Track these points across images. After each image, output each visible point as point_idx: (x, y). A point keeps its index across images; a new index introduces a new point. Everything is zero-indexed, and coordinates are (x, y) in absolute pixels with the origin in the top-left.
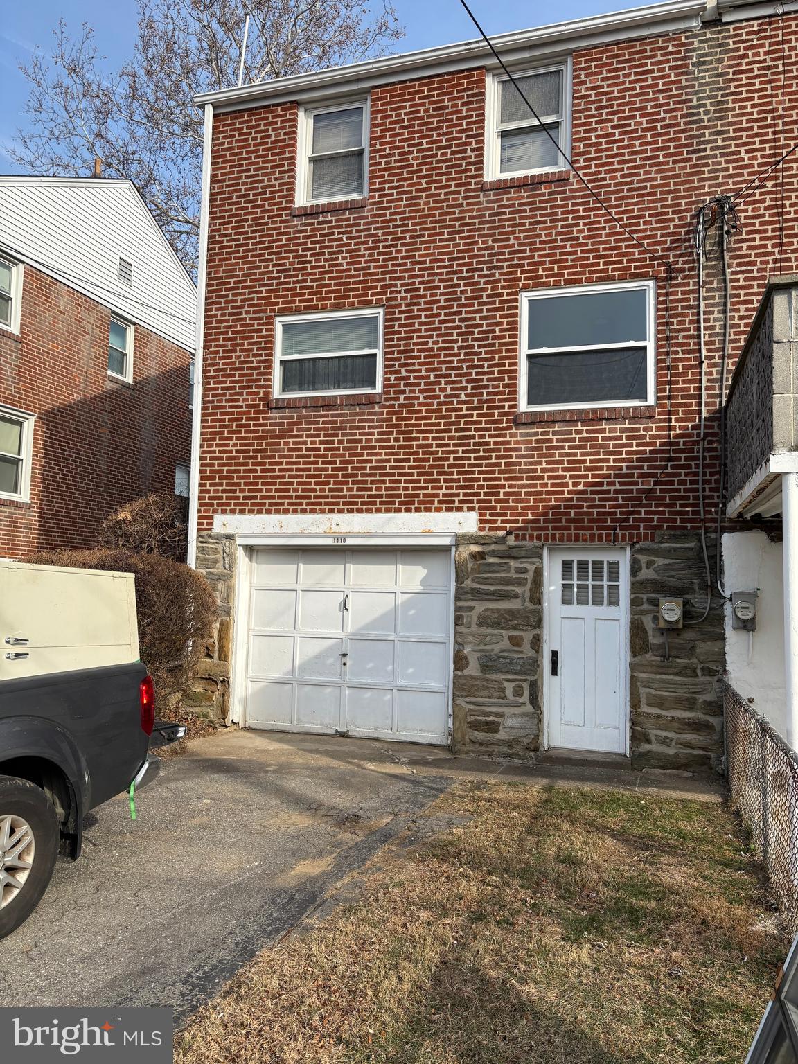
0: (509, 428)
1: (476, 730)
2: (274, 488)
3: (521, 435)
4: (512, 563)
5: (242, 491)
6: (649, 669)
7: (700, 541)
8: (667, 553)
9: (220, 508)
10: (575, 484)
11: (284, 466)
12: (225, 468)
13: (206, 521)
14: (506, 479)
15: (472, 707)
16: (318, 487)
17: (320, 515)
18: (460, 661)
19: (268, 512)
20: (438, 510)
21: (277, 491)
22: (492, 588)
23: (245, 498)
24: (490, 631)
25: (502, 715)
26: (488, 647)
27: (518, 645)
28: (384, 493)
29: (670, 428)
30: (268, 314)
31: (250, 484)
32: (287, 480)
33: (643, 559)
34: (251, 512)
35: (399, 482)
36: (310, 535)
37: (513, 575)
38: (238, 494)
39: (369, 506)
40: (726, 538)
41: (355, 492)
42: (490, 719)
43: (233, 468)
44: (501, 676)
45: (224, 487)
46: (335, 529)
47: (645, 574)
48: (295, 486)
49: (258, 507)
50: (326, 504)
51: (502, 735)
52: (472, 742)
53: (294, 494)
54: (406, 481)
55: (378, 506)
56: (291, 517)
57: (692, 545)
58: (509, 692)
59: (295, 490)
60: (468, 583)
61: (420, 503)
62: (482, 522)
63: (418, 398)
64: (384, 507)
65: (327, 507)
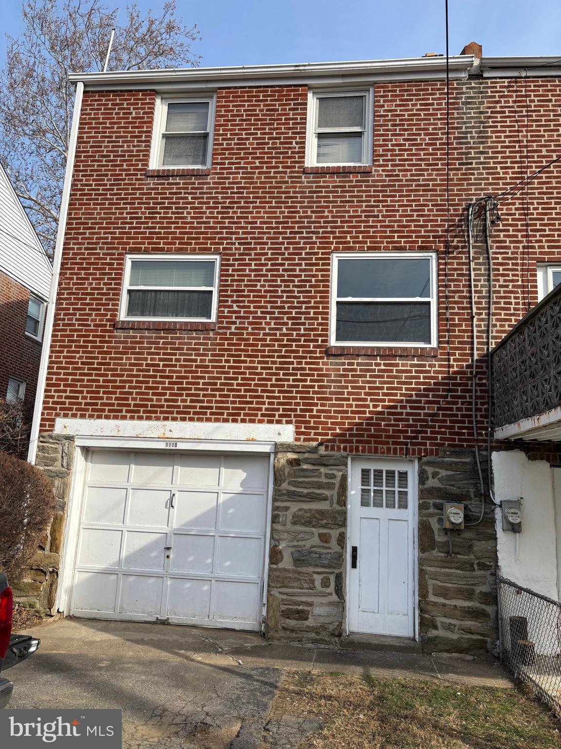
0: (322, 358)
1: (288, 618)
2: (114, 396)
3: (331, 364)
4: (323, 470)
5: (84, 398)
6: (436, 563)
7: (474, 457)
8: (449, 466)
9: (62, 412)
10: (375, 406)
11: (125, 378)
12: (70, 377)
13: (48, 423)
14: (318, 399)
15: (285, 597)
16: (155, 398)
17: (155, 422)
18: (275, 555)
19: (107, 417)
20: (261, 422)
21: (116, 399)
22: (305, 491)
23: (86, 404)
24: (303, 529)
25: (311, 604)
26: (300, 543)
27: (327, 541)
28: (214, 405)
29: (449, 366)
30: (120, 251)
31: (93, 392)
32: (127, 390)
33: (430, 470)
34: (91, 416)
35: (228, 396)
36: (145, 439)
37: (324, 480)
38: (80, 400)
39: (200, 416)
40: (495, 455)
41: (188, 403)
42: (301, 607)
43: (78, 377)
44: (311, 569)
45: (68, 394)
46: (168, 434)
47: (432, 483)
48: (134, 396)
49: (98, 413)
50: (161, 412)
51: (310, 622)
52: (284, 628)
53: (132, 403)
54: (234, 396)
55: (208, 416)
56: (128, 423)
57: (468, 460)
58: (318, 583)
59: (134, 399)
60: (285, 486)
61: (245, 415)
62: (298, 433)
63: (247, 329)
64: (213, 417)
65: (162, 416)
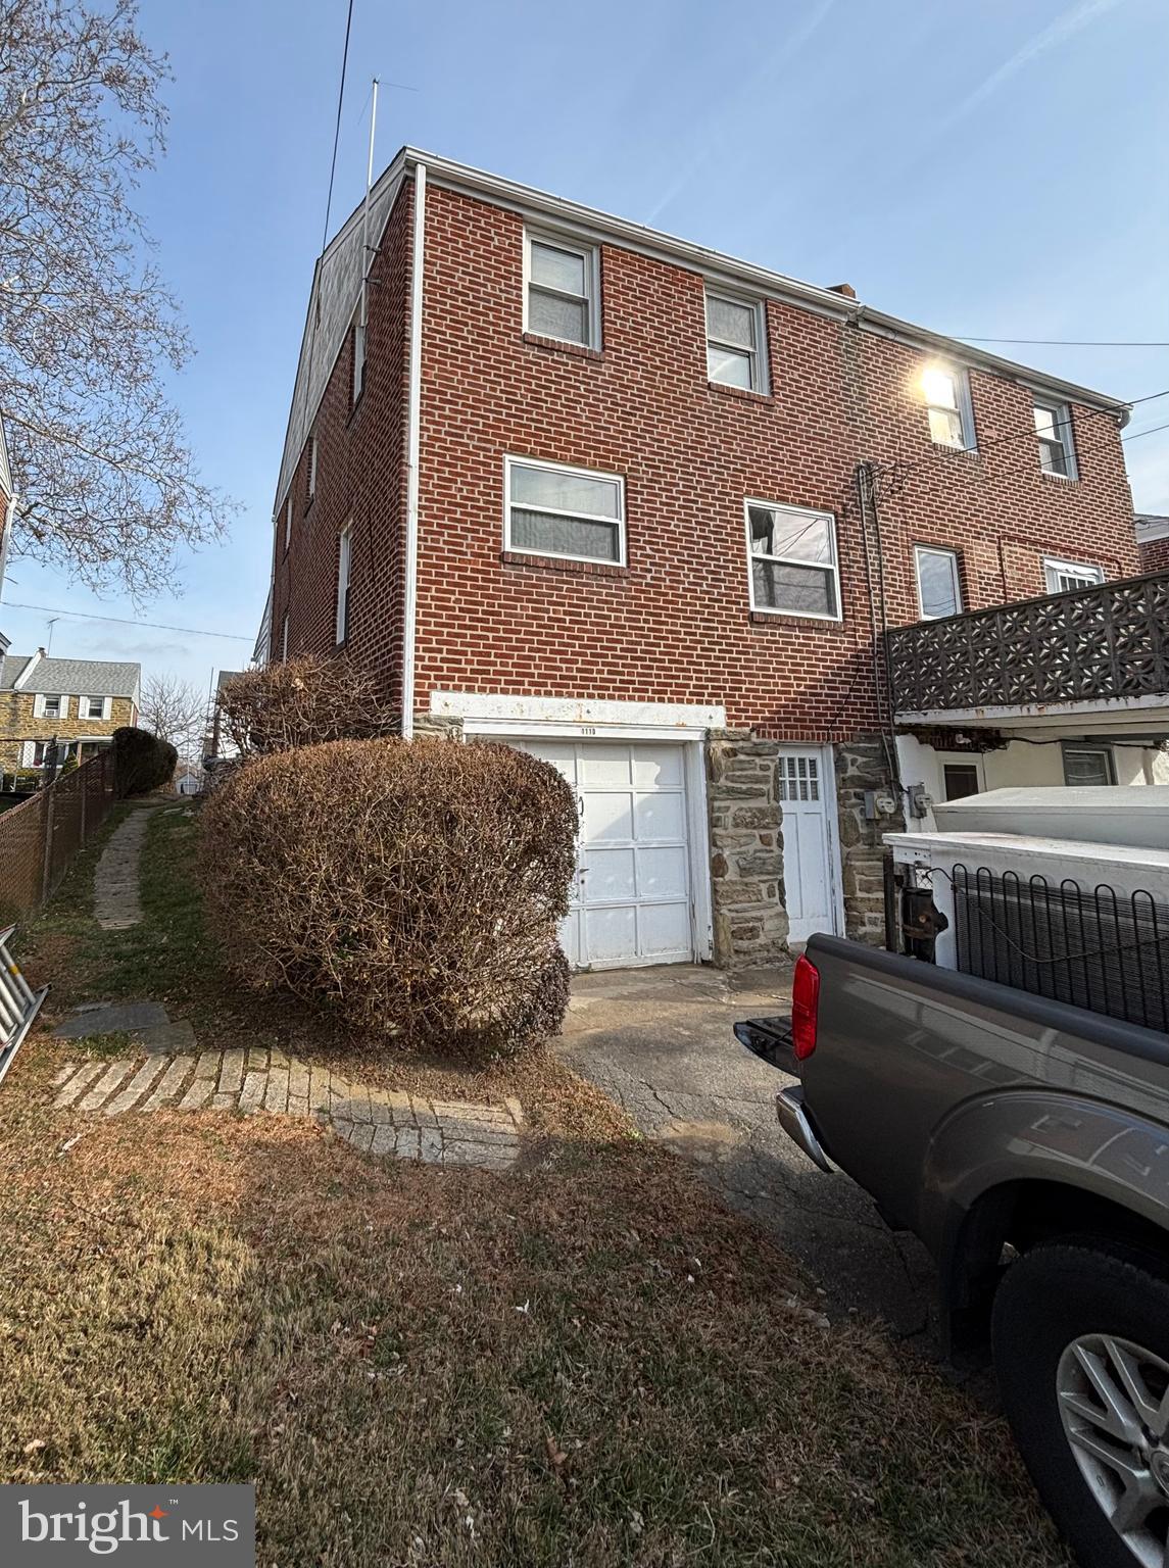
0: (745, 625)
1: (742, 939)
2: (510, 661)
3: (756, 633)
4: (758, 760)
5: (468, 662)
6: (861, 857)
7: (882, 741)
8: (863, 753)
9: (439, 683)
10: (799, 686)
11: (522, 636)
12: (446, 630)
14: (747, 675)
15: (734, 914)
16: (564, 666)
17: (568, 700)
18: (717, 866)
19: (504, 692)
20: (690, 702)
21: (514, 665)
22: (744, 787)
23: (473, 671)
24: (744, 831)
25: (760, 919)
26: (744, 849)
27: (769, 845)
28: (636, 679)
29: (856, 643)
30: (497, 447)
31: (480, 654)
32: (526, 653)
33: (849, 756)
34: (482, 690)
35: (651, 668)
36: (558, 723)
37: (759, 772)
38: (463, 666)
39: (622, 692)
40: (898, 740)
41: (606, 676)
42: (751, 925)
43: (456, 630)
44: (756, 879)
45: (444, 655)
46: (585, 717)
47: (852, 771)
48: (537, 662)
49: (491, 686)
50: (574, 686)
51: (762, 940)
52: (736, 952)
53: (536, 672)
54: (658, 668)
55: (630, 693)
56: (532, 700)
57: (877, 745)
58: (764, 893)
59: (537, 667)
60: (722, 782)
61: (672, 692)
62: (730, 717)
63: (664, 580)
64: (637, 694)
65: (576, 691)
